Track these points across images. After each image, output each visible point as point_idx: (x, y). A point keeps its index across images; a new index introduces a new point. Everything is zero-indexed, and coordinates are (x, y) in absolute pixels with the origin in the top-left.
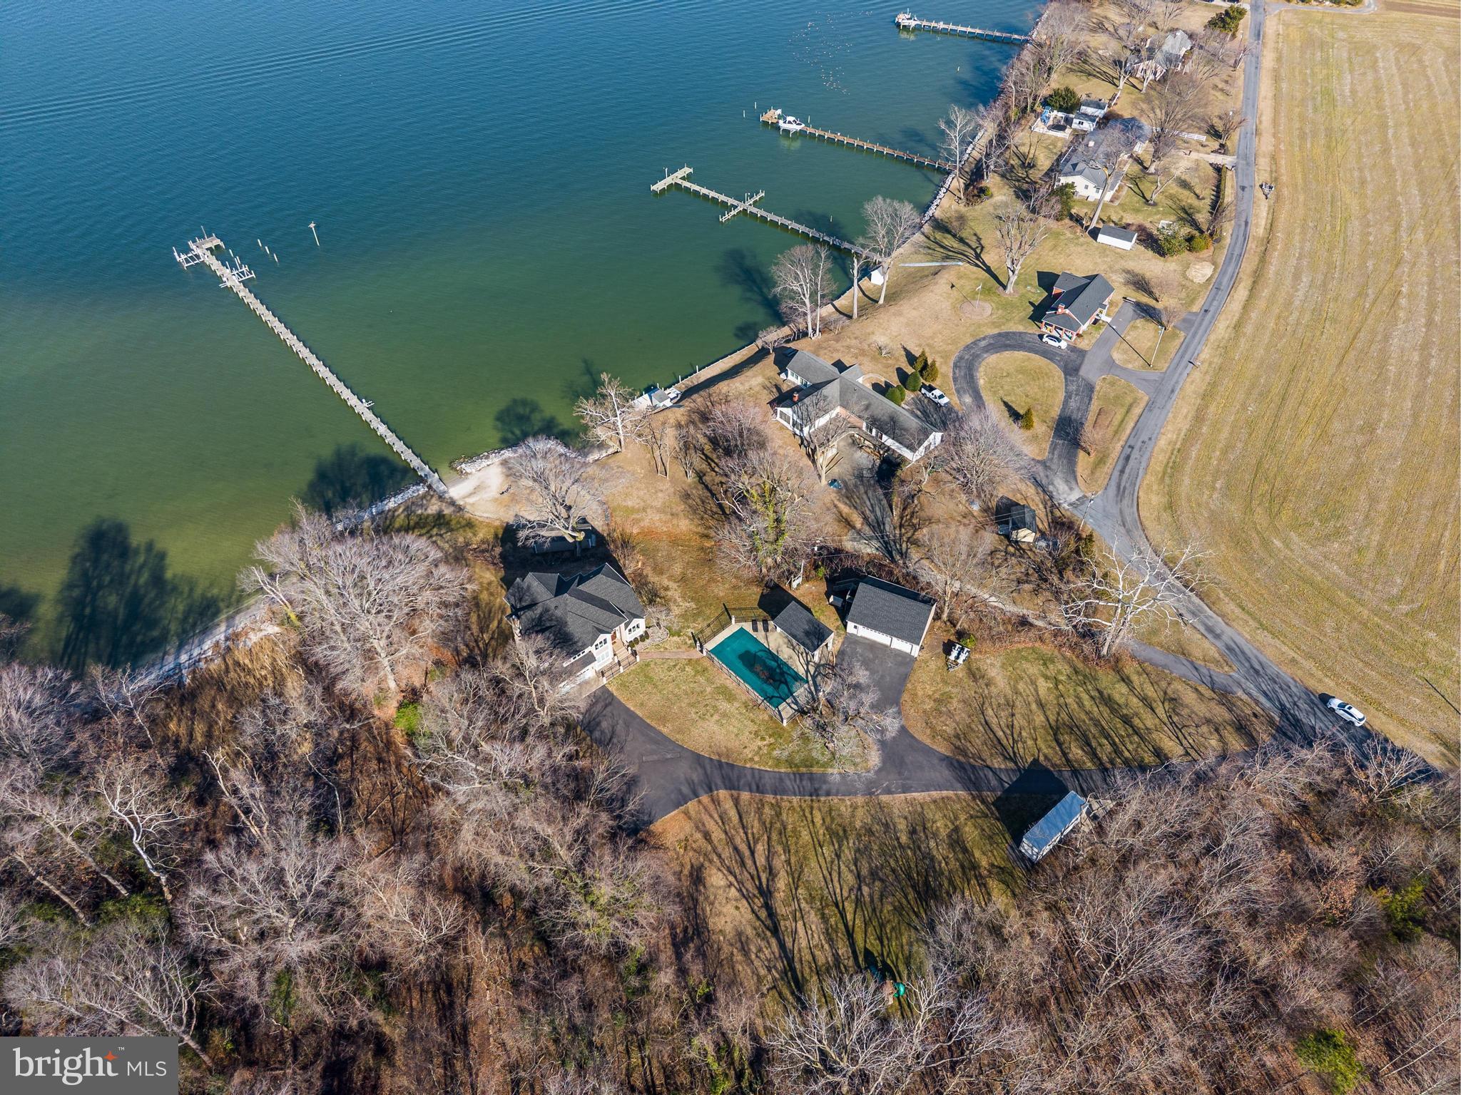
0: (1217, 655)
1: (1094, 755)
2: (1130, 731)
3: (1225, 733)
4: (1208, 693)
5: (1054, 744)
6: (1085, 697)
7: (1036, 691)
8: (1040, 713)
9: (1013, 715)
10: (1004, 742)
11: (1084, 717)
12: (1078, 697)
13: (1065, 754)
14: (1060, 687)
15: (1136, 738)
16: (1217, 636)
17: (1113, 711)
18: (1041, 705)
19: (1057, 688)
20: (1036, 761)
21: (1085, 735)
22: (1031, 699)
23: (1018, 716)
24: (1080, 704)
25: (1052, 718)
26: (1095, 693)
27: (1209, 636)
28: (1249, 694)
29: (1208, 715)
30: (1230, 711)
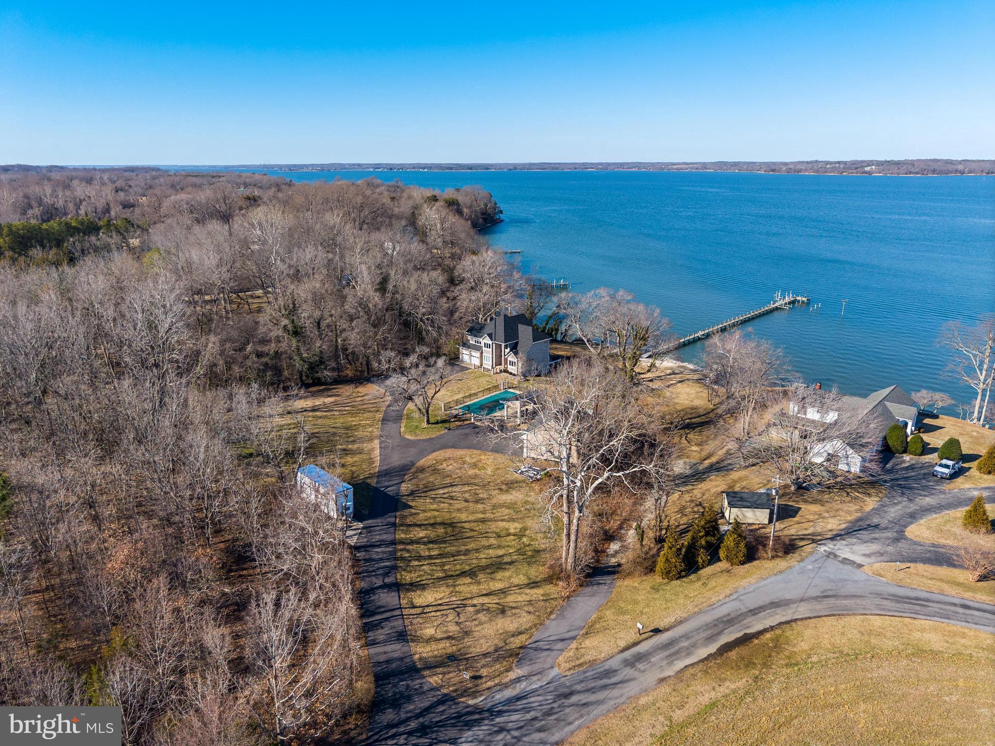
0: (587, 658)
1: (418, 542)
2: (450, 573)
3: (447, 644)
4: (517, 642)
5: (432, 521)
6: (500, 552)
7: (502, 520)
8: (471, 518)
9: (467, 501)
10: (431, 493)
11: (471, 546)
12: (499, 547)
13: (420, 526)
14: (512, 537)
15: (441, 575)
16: (630, 663)
17: (483, 569)
18: (483, 521)
19: (509, 535)
20: (411, 507)
21: (445, 542)
22: (489, 515)
23: (466, 504)
24: (489, 547)
25: (466, 525)
26: (507, 559)
27: (627, 654)
28: (518, 680)
29: (476, 634)
30: (485, 655)
